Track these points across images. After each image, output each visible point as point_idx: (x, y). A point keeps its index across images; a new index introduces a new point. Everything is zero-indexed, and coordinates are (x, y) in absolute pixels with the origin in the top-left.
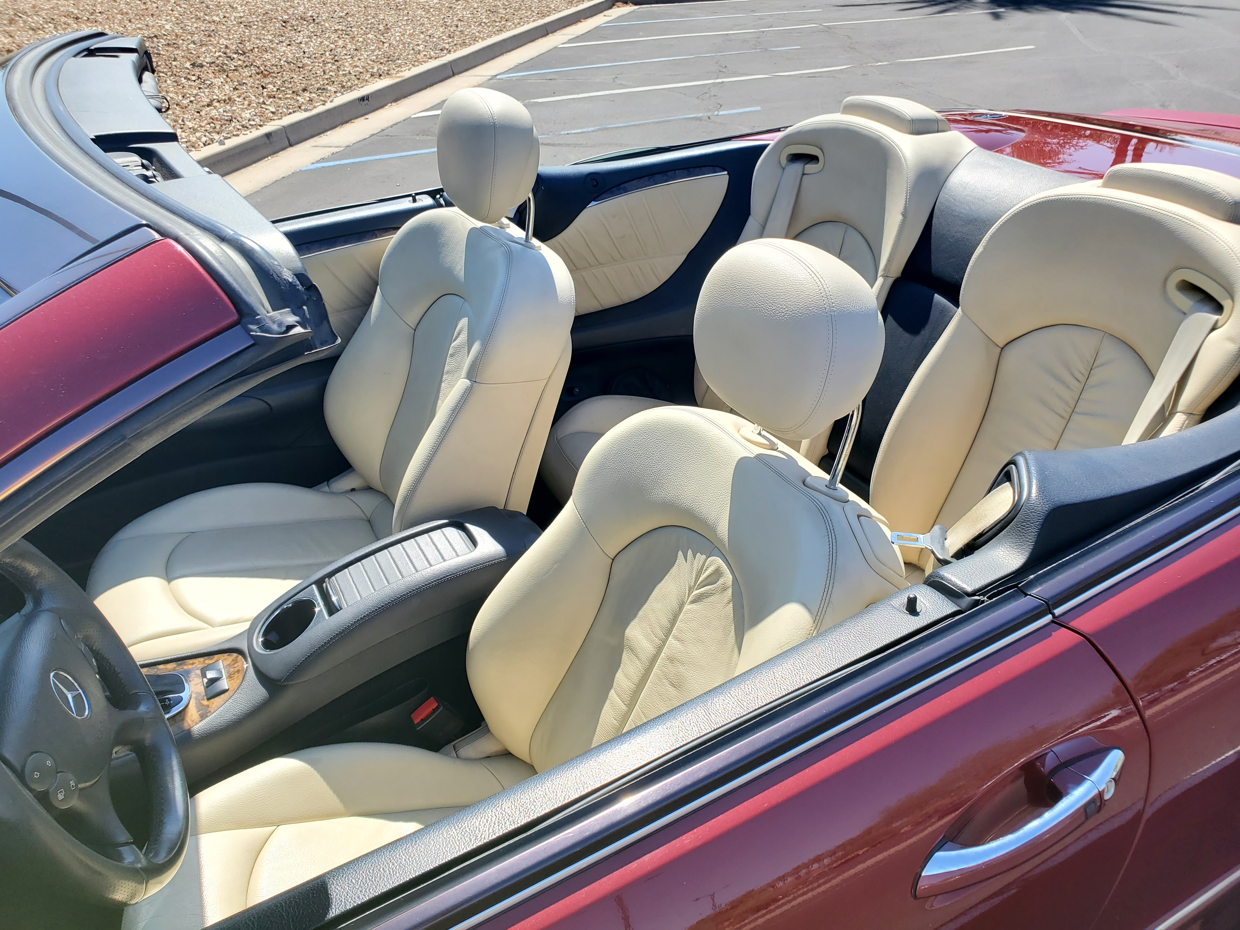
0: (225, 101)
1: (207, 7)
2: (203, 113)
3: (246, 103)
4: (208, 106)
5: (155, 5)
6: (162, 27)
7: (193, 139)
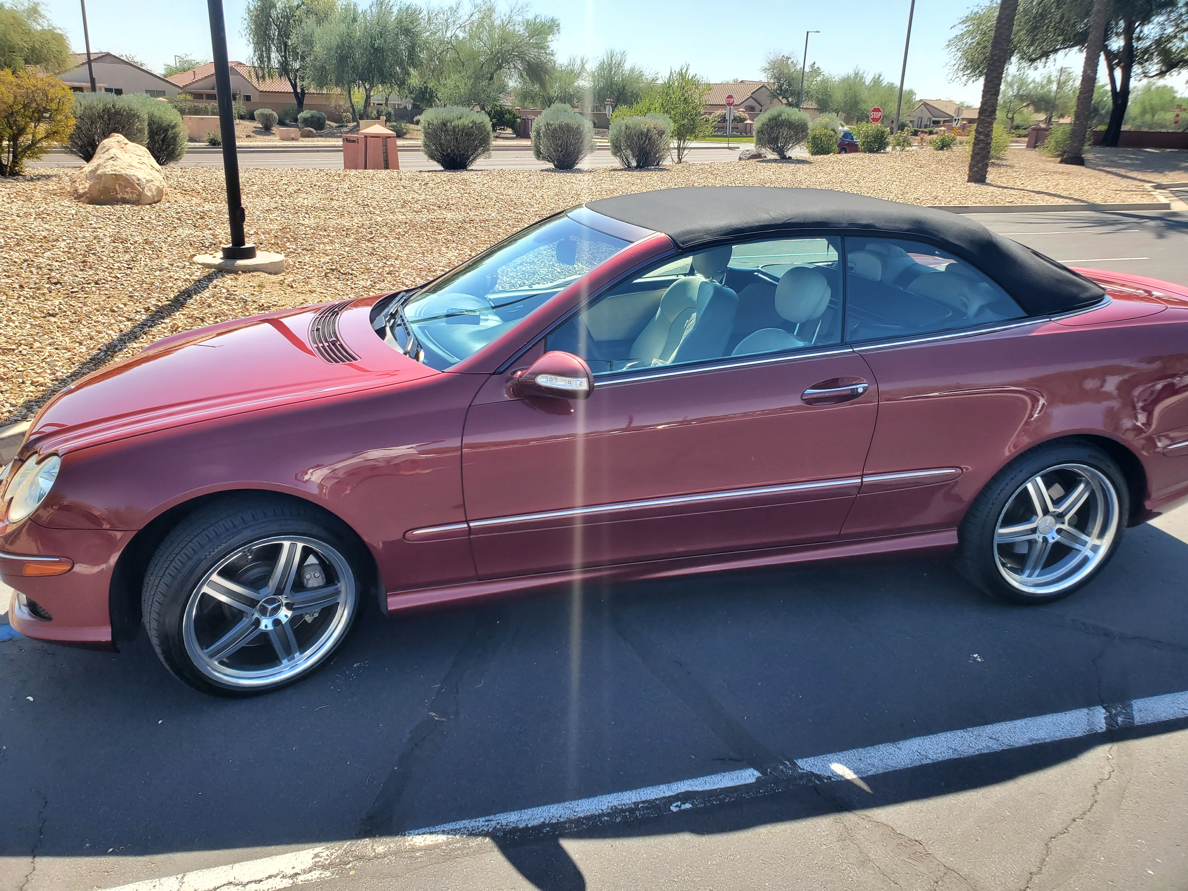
0: (530, 263)
1: (515, 204)
2: (518, 269)
3: (542, 264)
4: (521, 265)
5: (484, 202)
6: (489, 215)
7: (513, 282)
